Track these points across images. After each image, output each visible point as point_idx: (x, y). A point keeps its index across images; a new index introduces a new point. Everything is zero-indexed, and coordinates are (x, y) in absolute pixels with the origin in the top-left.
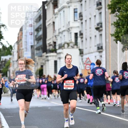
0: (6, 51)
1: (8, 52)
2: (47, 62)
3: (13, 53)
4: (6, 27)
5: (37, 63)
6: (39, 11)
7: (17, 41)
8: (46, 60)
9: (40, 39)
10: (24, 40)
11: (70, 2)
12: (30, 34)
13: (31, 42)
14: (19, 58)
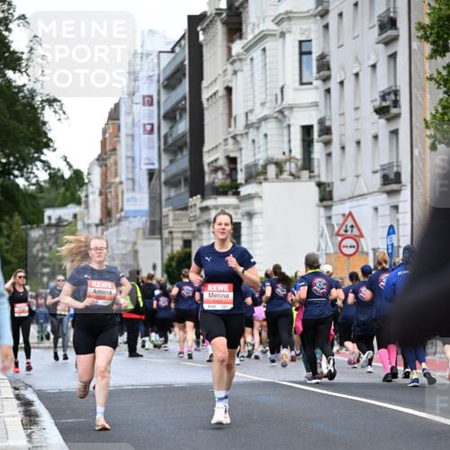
0: (62, 190)
1: (68, 194)
2: (204, 230)
3: (87, 196)
4: (62, 105)
5: (171, 233)
6: (177, 49)
7: (100, 156)
8: (200, 221)
9: (181, 149)
10: (123, 150)
11: (288, 17)
12: (145, 130)
13: (148, 158)
14: (107, 213)
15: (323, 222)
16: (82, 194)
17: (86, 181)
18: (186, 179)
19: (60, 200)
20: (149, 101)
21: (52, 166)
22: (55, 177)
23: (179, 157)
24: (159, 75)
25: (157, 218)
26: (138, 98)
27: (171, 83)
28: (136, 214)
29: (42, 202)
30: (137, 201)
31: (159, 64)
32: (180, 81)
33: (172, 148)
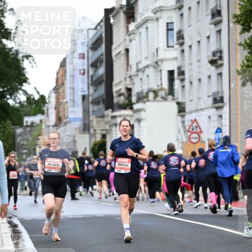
0: (34, 106)
1: (37, 108)
2: (114, 128)
3: (48, 110)
4: (33, 59)
5: (95, 130)
6: (98, 28)
7: (55, 87)
8: (111, 124)
9: (100, 83)
10: (68, 84)
11: (160, 9)
12: (80, 73)
13: (82, 89)
14: (59, 120)
15: (180, 125)
16: (45, 109)
17: (47, 101)
18: (103, 100)
19: (32, 112)
20: (82, 56)
21: (28, 93)
22: (29, 99)
23: (99, 87)
24: (88, 42)
25: (87, 122)
26: (76, 55)
27: (95, 46)
28: (75, 120)
29: (22, 113)
30: (75, 112)
31: (88, 36)
32: (100, 45)
33: (95, 83)
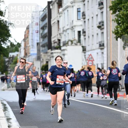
2: (52, 59)
3: (20, 50)
5: (43, 59)
6: (45, 10)
7: (24, 39)
8: (51, 56)
9: (45, 37)
10: (30, 37)
11: (74, 2)
12: (36, 32)
13: (37, 40)
14: (26, 54)
15: (84, 57)
18: (47, 45)
21: (11, 41)
22: (12, 45)
23: (45, 39)
24: (40, 17)
25: (39, 55)
26: (34, 24)
27: (43, 19)
28: (33, 54)
29: (8, 51)
30: (34, 51)
31: (40, 14)
32: (45, 19)
33: (43, 37)
